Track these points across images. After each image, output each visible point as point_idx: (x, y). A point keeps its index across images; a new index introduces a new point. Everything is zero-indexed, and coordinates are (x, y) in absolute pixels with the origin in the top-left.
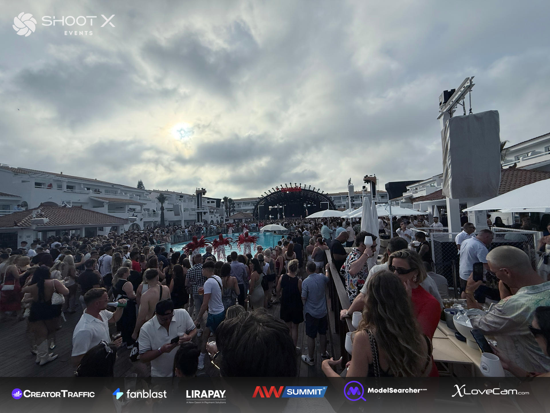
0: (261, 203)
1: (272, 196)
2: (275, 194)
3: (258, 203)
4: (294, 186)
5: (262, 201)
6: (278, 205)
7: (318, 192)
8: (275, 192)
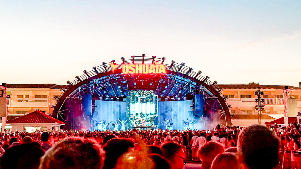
1: (97, 79)
2: (105, 77)
7: (196, 77)
8: (107, 71)
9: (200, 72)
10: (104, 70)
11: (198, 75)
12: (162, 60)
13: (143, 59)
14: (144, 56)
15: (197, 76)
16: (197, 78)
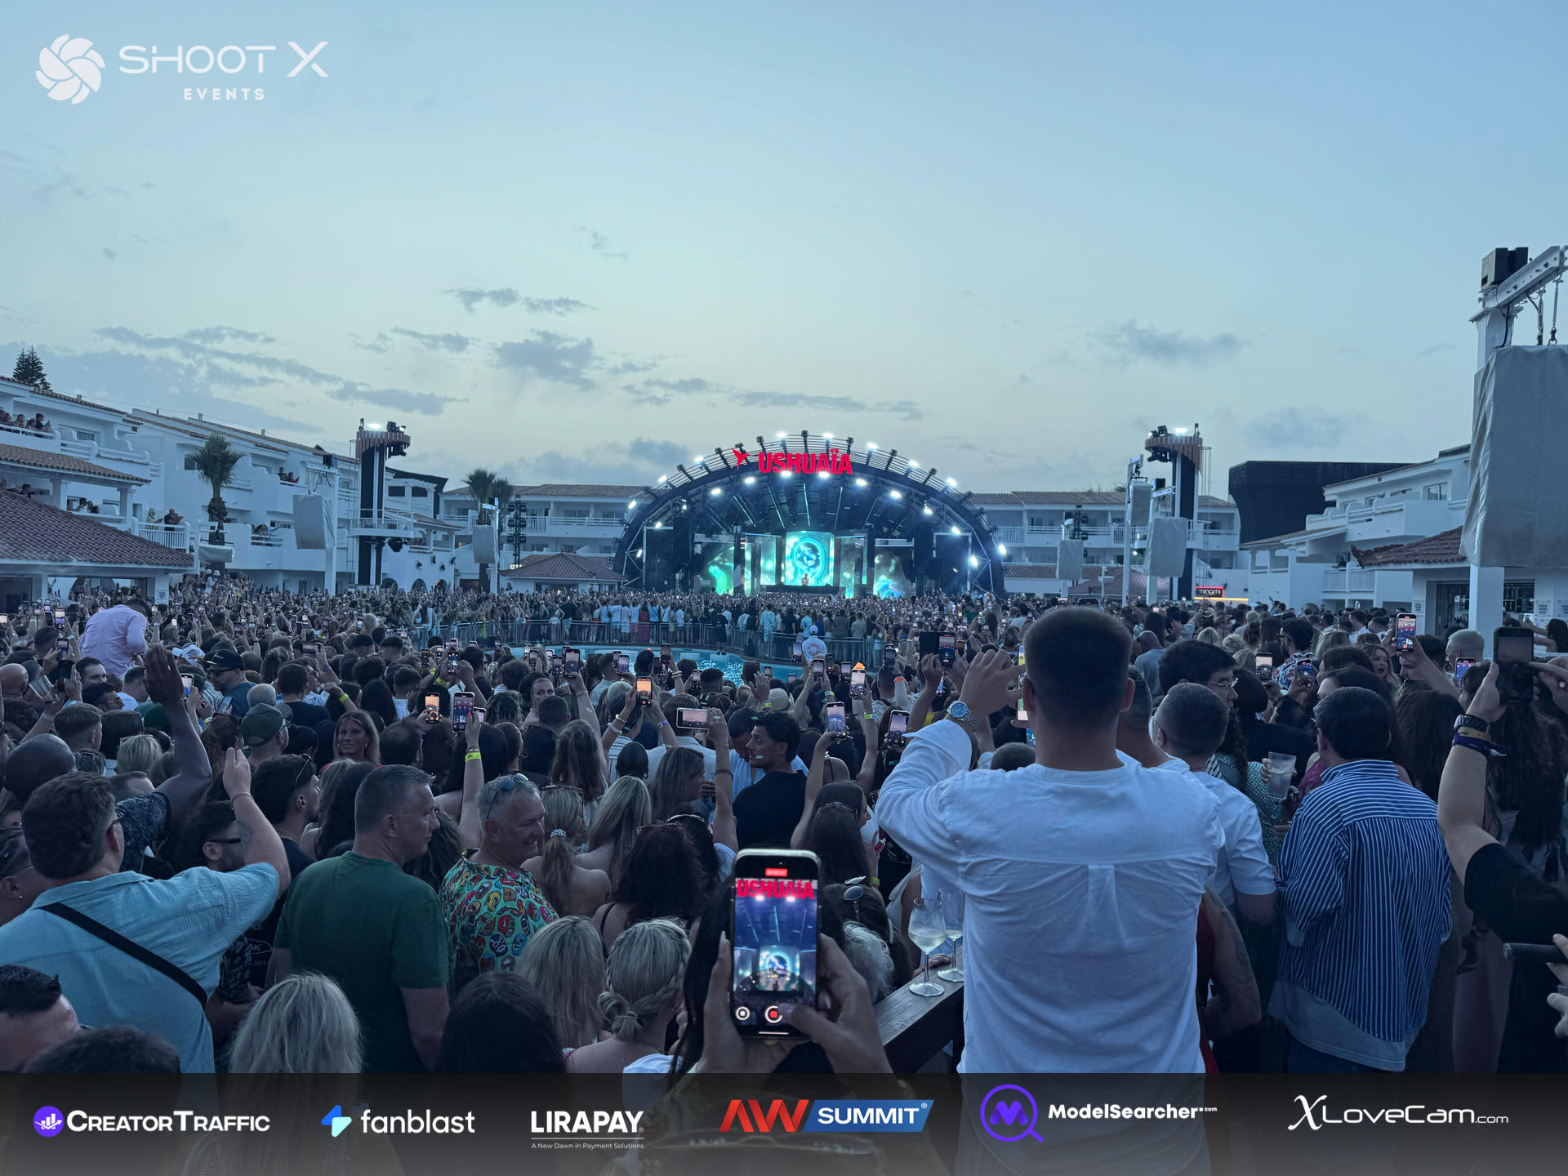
0: (656, 514)
1: (709, 484)
2: (726, 479)
3: (644, 512)
4: (817, 448)
5: (666, 507)
6: (735, 531)
7: (926, 481)
8: (729, 466)
9: (933, 472)
10: (722, 465)
11: (929, 477)
12: (845, 443)
13: (805, 441)
14: (805, 434)
15: (927, 479)
16: (929, 483)
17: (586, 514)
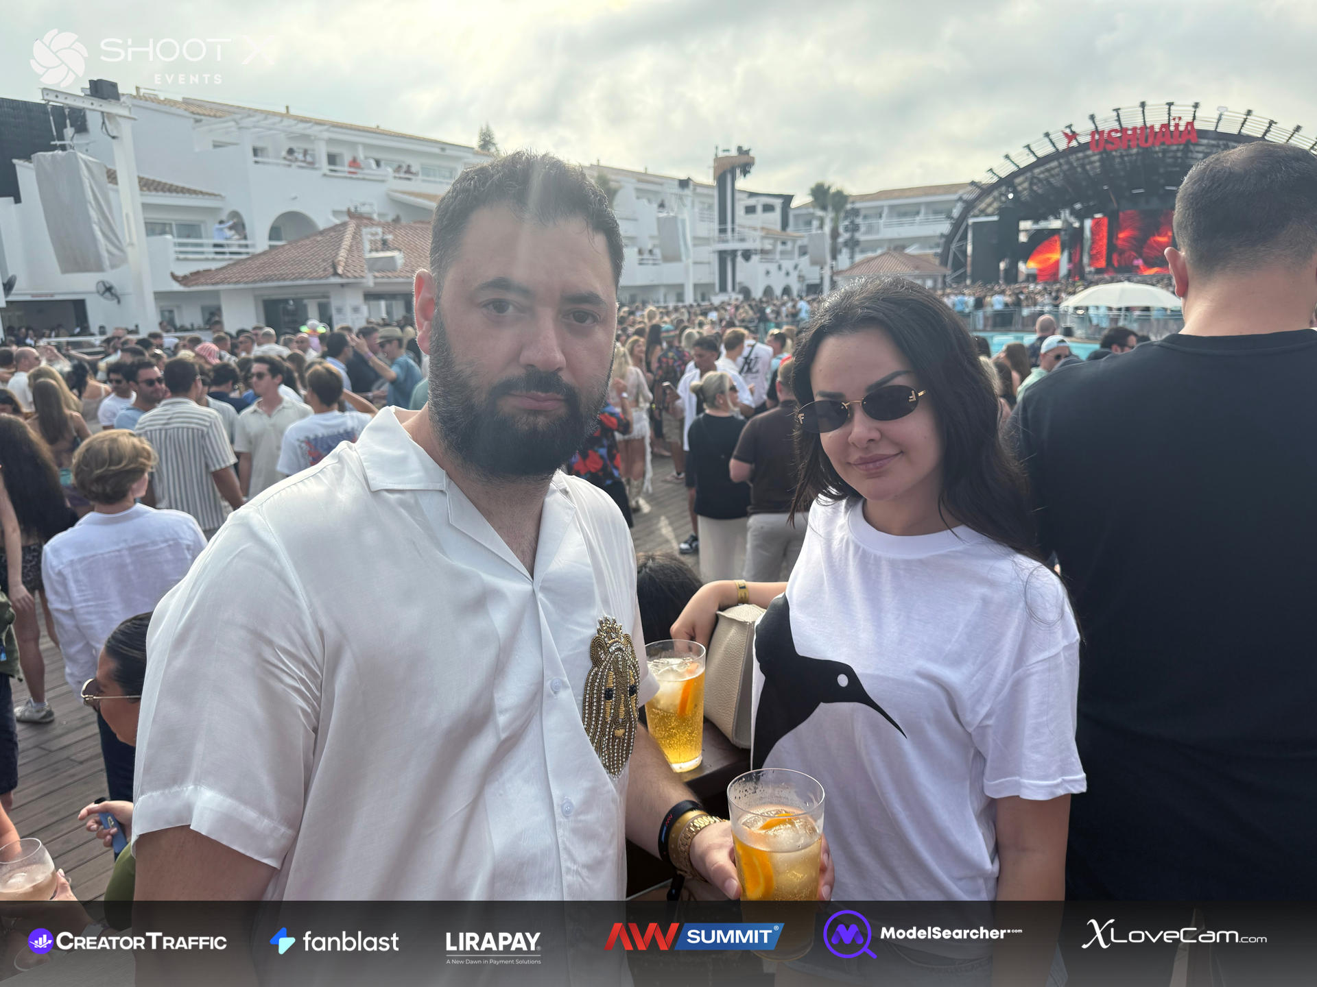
0: (982, 206)
1: (1037, 171)
2: (1054, 164)
3: (969, 206)
4: (1156, 119)
5: (989, 200)
6: (1062, 216)
8: (1057, 150)
9: (1298, 128)
10: (1050, 149)
11: (1292, 135)
12: (1191, 108)
13: (1143, 112)
14: (1143, 105)
15: (1290, 138)
17: (918, 213)
